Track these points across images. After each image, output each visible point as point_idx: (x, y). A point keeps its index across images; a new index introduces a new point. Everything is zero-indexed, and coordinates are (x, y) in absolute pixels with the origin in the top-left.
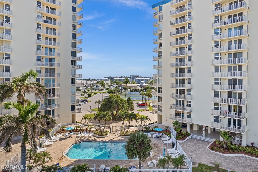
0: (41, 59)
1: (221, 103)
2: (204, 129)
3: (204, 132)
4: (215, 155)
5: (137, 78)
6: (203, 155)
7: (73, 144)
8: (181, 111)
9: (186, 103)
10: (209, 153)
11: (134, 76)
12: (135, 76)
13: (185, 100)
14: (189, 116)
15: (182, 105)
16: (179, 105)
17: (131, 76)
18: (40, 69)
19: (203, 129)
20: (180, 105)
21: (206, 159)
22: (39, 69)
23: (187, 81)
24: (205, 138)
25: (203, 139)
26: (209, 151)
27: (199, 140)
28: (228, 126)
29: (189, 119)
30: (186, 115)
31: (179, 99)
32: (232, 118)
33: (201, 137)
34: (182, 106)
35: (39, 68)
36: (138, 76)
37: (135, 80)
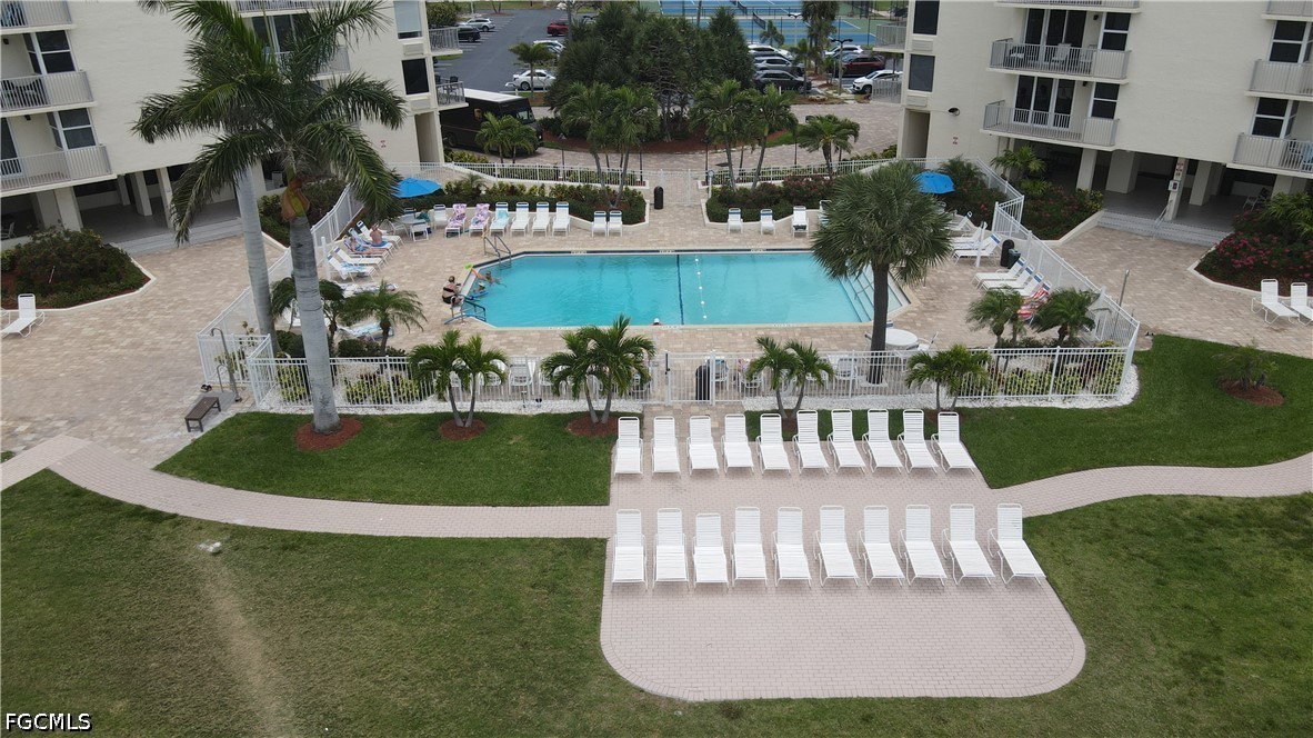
2: (1179, 176)
3: (1174, 197)
4: (1232, 302)
6: (1171, 302)
8: (1057, 77)
9: (1095, 30)
10: (1202, 293)
13: (1092, 10)
14: (1105, 109)
16: (1043, 47)
19: (1175, 177)
21: (1188, 318)
24: (1174, 226)
25: (1162, 230)
27: (1140, 238)
29: (1102, 124)
31: (1049, 7)
33: (1158, 220)
34: (1064, 47)
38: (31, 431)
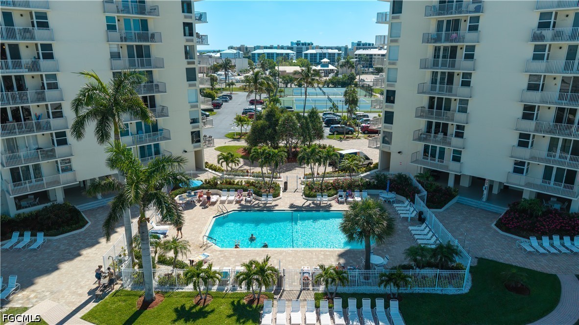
0: (117, 24)
1: (534, 134)
2: (487, 185)
3: (485, 192)
4: (509, 241)
5: (307, 49)
6: (486, 241)
7: (214, 217)
8: (438, 146)
9: (452, 130)
10: (498, 237)
11: (299, 44)
12: (303, 44)
13: (450, 123)
14: (457, 158)
15: (443, 134)
16: (433, 134)
17: (292, 43)
18: (118, 47)
19: (485, 185)
20: (436, 132)
21: (492, 249)
22: (115, 50)
23: (461, 79)
24: (486, 204)
25: (482, 205)
26: (498, 232)
27: (473, 208)
28: (543, 182)
29: (456, 164)
30: (448, 155)
31: (434, 121)
32: (555, 166)
33: (479, 202)
34: (441, 135)
35: (116, 46)
36: (309, 44)
37: (303, 55)
38: (36, 297)
